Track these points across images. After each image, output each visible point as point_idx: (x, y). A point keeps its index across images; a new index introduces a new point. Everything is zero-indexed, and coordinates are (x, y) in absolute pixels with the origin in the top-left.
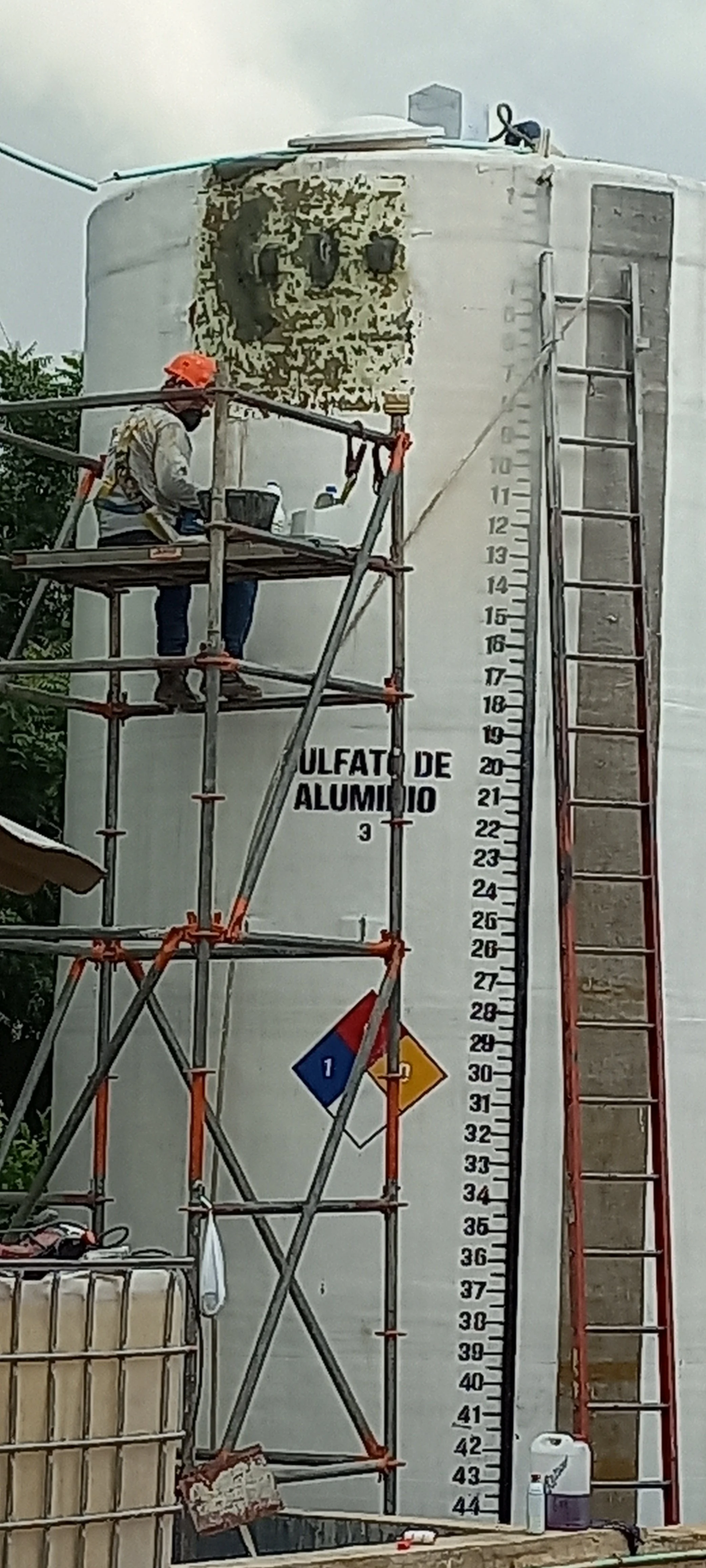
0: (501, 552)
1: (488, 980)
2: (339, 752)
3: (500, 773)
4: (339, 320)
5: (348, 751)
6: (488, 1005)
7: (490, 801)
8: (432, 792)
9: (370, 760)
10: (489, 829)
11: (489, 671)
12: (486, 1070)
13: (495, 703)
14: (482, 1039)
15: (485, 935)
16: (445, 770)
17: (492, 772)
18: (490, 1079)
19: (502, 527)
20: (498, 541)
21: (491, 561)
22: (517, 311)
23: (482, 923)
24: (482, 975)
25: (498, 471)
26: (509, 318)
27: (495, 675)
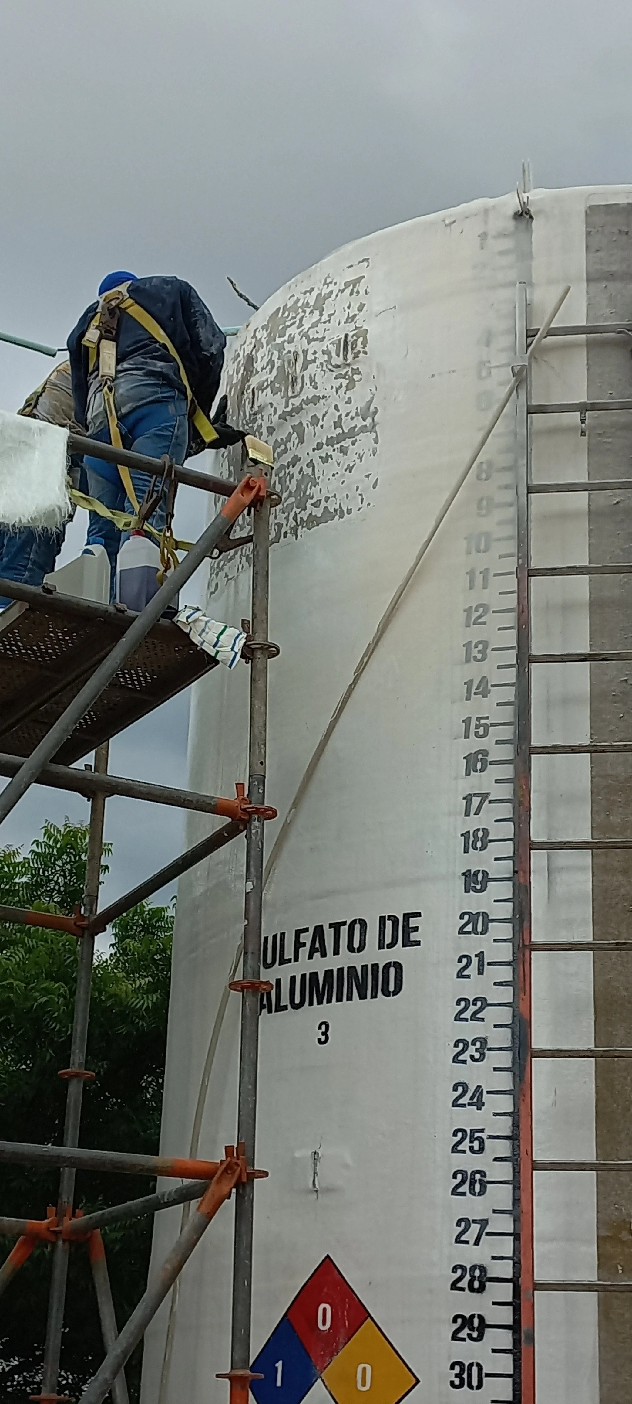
0: (480, 647)
1: (475, 1228)
2: (298, 933)
3: (484, 931)
4: (309, 430)
5: (306, 930)
6: (474, 1268)
7: (472, 970)
8: (398, 966)
9: (329, 934)
10: (472, 1009)
11: (468, 799)
12: (475, 1369)
13: (476, 838)
14: (467, 1322)
15: (469, 1162)
16: (414, 937)
17: (475, 931)
18: (480, 1386)
19: (480, 617)
20: (476, 633)
21: (468, 661)
22: (494, 363)
23: (465, 1145)
24: (465, 1223)
25: (474, 551)
26: (484, 373)
27: (476, 801)
